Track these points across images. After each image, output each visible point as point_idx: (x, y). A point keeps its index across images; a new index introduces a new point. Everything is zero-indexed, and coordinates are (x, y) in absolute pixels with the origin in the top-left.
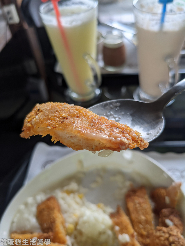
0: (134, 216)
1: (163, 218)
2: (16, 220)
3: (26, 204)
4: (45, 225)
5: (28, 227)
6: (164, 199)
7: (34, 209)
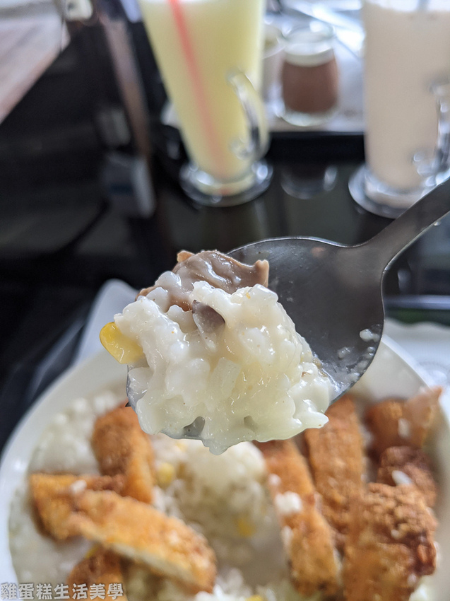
0: (317, 457)
1: (389, 468)
2: (44, 445)
3: (71, 415)
4: (109, 461)
5: (71, 462)
6: (396, 424)
7: (88, 426)
